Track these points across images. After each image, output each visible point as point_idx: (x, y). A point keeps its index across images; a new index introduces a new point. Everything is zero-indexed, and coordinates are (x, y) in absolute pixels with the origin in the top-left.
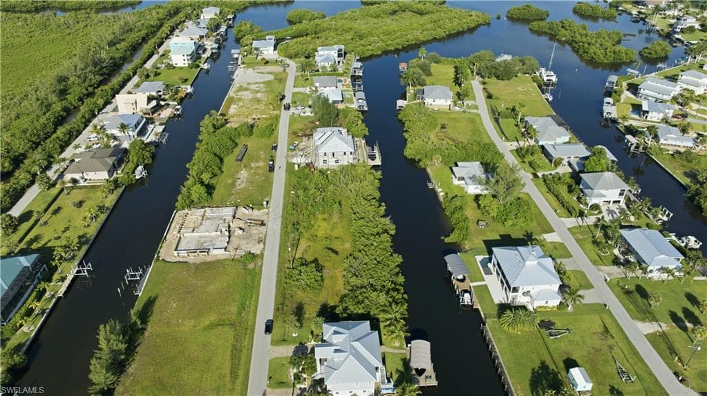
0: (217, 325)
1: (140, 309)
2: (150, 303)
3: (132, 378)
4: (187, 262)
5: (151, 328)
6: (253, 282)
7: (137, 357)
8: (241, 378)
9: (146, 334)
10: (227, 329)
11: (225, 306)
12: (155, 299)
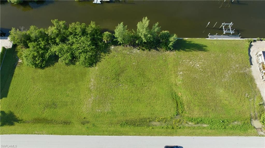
0: (177, 102)
1: (192, 43)
2: (200, 48)
3: (128, 53)
4: (251, 64)
5: (172, 55)
6: (233, 128)
7: (146, 51)
8: (122, 129)
9: (168, 52)
10: (173, 112)
11: (199, 106)
12: (204, 50)
